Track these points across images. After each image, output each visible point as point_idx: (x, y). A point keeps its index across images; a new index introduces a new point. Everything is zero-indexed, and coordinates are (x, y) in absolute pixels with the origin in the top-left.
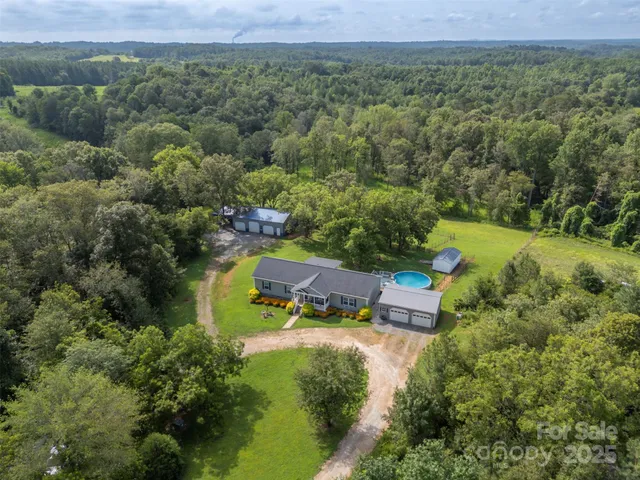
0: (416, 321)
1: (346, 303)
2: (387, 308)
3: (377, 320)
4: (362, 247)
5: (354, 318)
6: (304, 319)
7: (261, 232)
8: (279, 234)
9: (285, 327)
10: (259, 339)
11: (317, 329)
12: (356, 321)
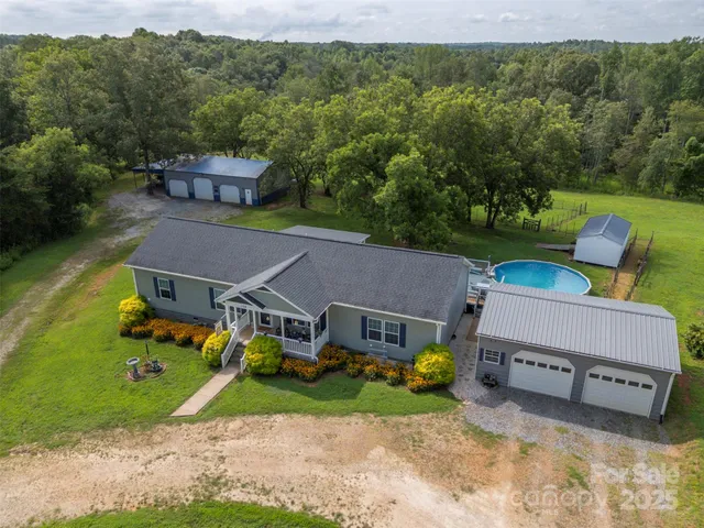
0: (597, 393)
1: (376, 336)
2: (502, 352)
3: (469, 390)
4: (415, 202)
5: (399, 382)
6: (250, 383)
7: (217, 199)
8: (249, 200)
9: (180, 412)
10: (77, 459)
11: (279, 418)
12: (403, 391)
